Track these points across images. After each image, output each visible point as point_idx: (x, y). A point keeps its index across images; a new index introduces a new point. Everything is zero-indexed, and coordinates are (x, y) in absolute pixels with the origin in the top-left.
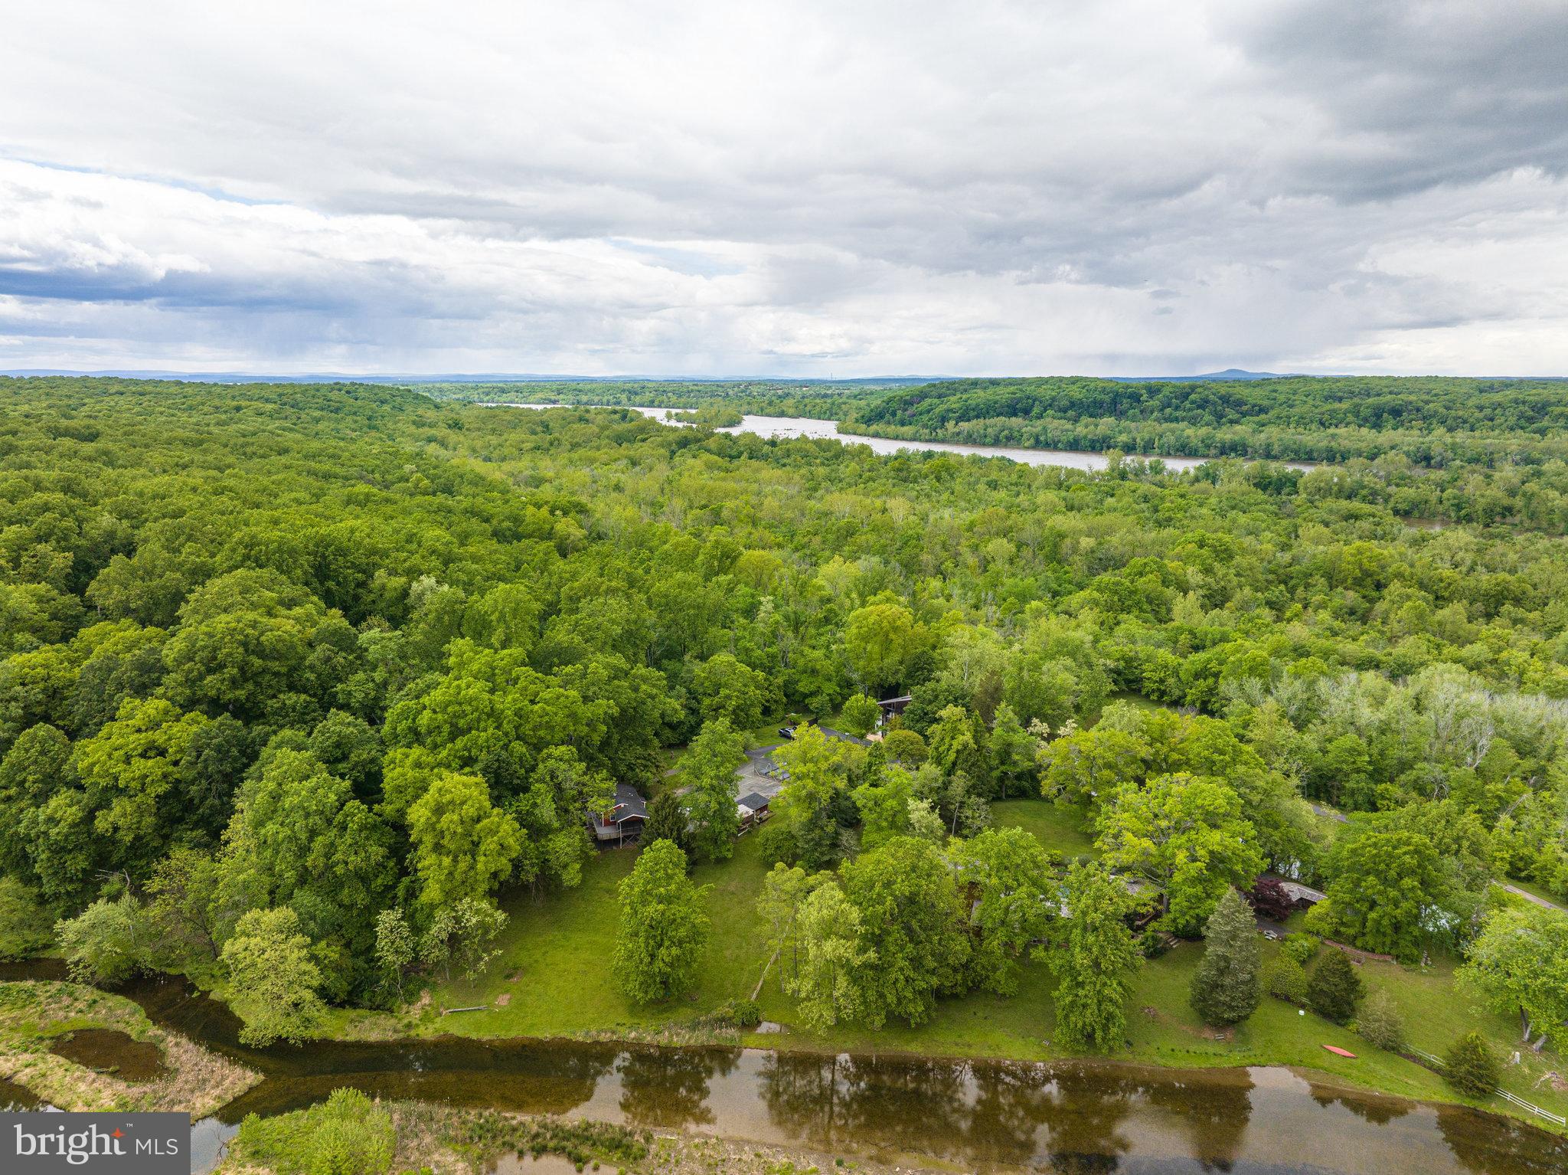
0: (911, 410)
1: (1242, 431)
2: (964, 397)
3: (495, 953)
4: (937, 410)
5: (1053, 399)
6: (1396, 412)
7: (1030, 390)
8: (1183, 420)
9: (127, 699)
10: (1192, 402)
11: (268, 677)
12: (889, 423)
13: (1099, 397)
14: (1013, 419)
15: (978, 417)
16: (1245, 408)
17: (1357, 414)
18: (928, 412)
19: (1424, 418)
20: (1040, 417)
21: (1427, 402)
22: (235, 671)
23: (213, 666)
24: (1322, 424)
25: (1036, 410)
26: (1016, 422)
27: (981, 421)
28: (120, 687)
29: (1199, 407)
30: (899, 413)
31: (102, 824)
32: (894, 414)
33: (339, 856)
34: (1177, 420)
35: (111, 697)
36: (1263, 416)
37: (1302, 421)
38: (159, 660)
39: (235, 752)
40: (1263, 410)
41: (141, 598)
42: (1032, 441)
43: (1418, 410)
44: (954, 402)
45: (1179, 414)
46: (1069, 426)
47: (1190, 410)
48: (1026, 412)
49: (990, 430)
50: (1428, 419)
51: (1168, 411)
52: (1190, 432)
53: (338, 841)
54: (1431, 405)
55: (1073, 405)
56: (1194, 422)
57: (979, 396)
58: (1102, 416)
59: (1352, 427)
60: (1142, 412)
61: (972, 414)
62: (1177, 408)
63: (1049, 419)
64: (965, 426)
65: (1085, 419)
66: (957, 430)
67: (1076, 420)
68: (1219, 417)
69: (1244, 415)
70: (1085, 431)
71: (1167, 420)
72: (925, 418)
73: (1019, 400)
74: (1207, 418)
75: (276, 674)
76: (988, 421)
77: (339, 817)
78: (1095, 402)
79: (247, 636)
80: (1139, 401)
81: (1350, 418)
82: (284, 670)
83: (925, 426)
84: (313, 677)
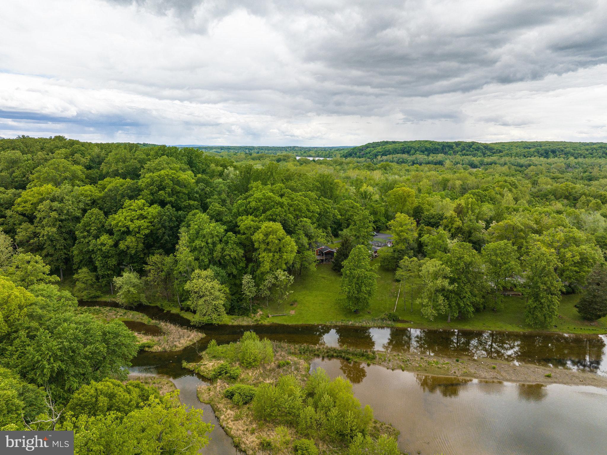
0: (363, 152)
1: (494, 158)
2: (384, 147)
3: (290, 292)
4: (373, 152)
5: (419, 147)
6: (554, 152)
7: (409, 144)
8: (470, 155)
9: (127, 200)
10: (473, 149)
11: (181, 194)
12: (354, 157)
13: (437, 146)
14: (404, 155)
15: (389, 154)
16: (494, 151)
17: (538, 152)
18: (370, 153)
19: (565, 154)
20: (414, 154)
21: (565, 148)
22: (170, 190)
23: (161, 188)
24: (525, 156)
25: (412, 151)
26: (405, 156)
27: (391, 156)
28: (123, 197)
29: (476, 150)
30: (358, 154)
31: (122, 246)
32: (356, 154)
33: (227, 252)
34: (467, 155)
35: (120, 201)
36: (501, 154)
37: (517, 155)
38: (137, 187)
39: (174, 219)
40: (501, 151)
41: (123, 169)
42: (411, 163)
43: (562, 151)
44: (379, 149)
45: (468, 153)
46: (426, 157)
47: (472, 151)
48: (408, 152)
49: (395, 159)
50: (567, 154)
51: (464, 151)
52: (474, 159)
53: (225, 247)
54: (567, 149)
55: (426, 150)
56: (474, 155)
57: (390, 147)
58: (438, 154)
59: (536, 158)
60: (454, 152)
61: (387, 153)
62: (467, 151)
63: (418, 155)
64: (384, 158)
65: (432, 155)
66: (382, 159)
67: (428, 155)
68: (484, 154)
69: (494, 153)
70: (432, 159)
71: (463, 155)
72: (368, 155)
73: (405, 148)
74: (479, 154)
75: (184, 193)
76: (394, 156)
77: (225, 238)
78: (435, 148)
79: (173, 177)
80: (452, 148)
81: (536, 154)
82: (187, 192)
83: (369, 158)
84: (198, 196)
